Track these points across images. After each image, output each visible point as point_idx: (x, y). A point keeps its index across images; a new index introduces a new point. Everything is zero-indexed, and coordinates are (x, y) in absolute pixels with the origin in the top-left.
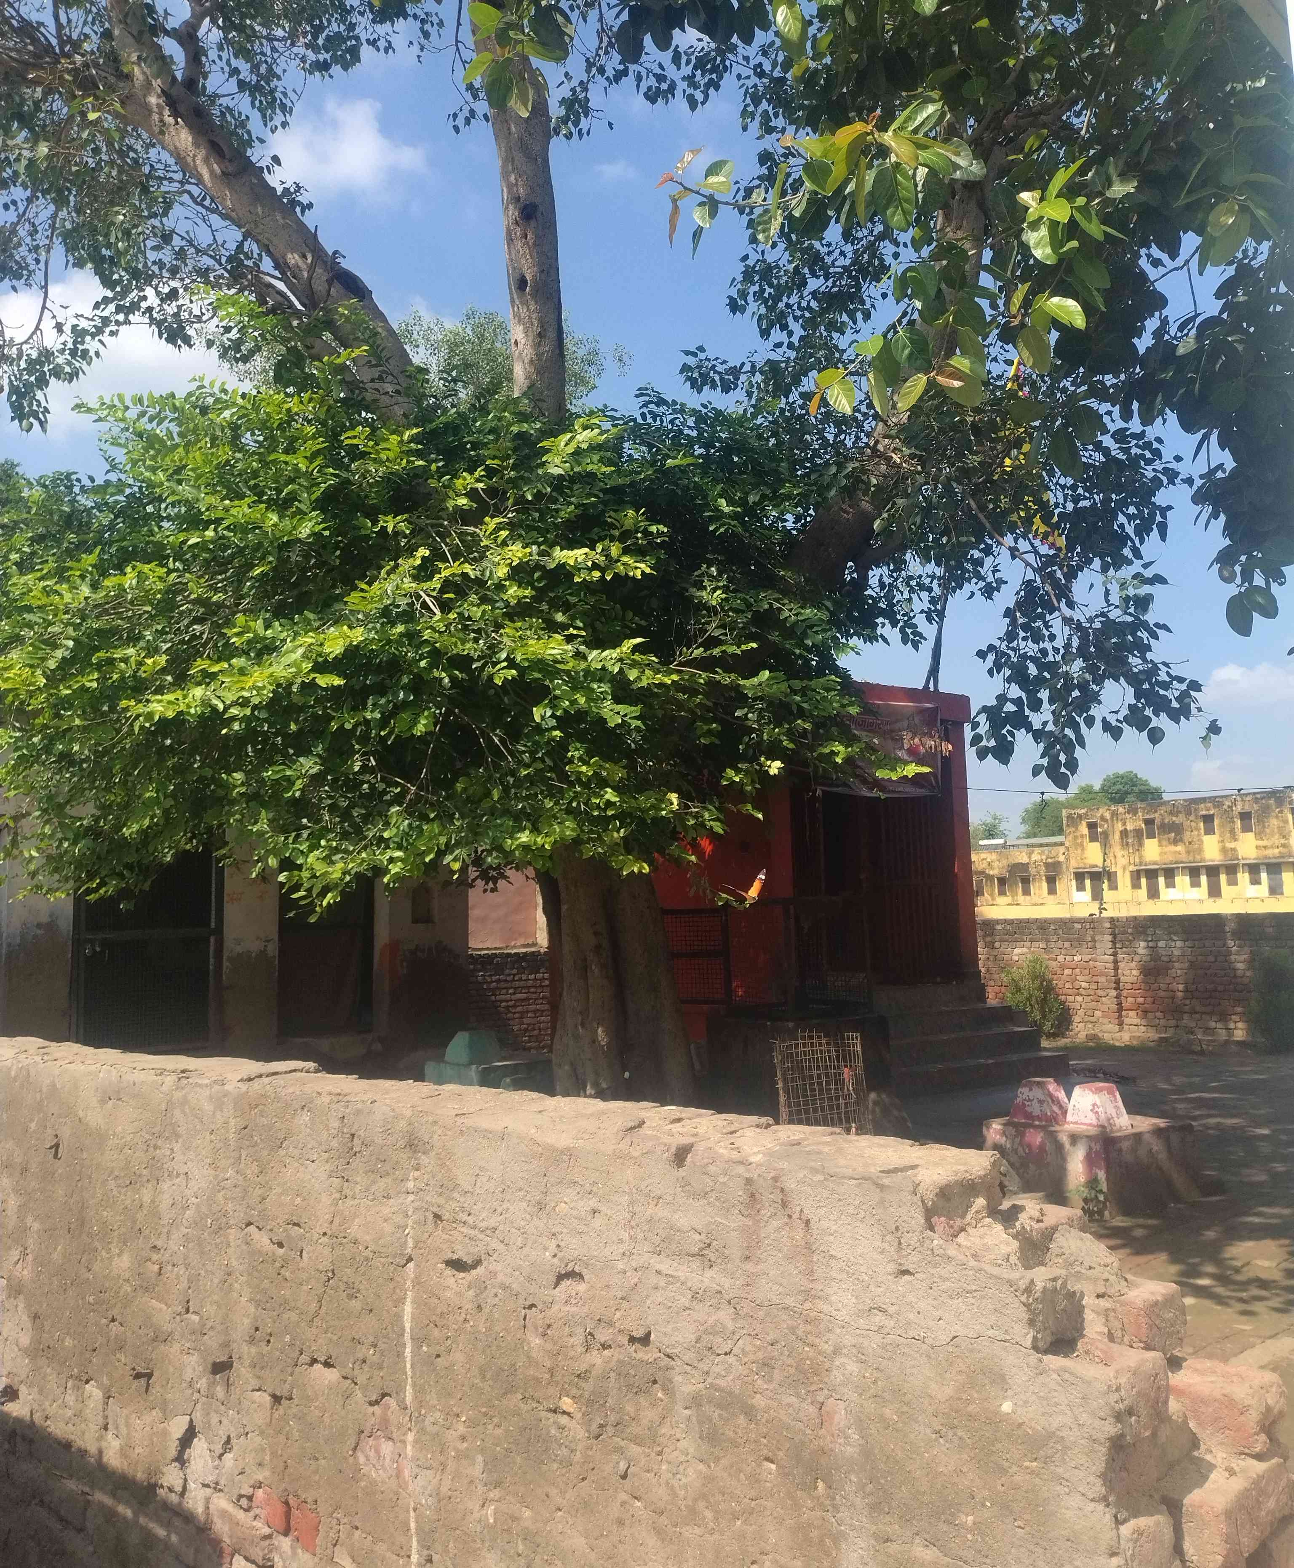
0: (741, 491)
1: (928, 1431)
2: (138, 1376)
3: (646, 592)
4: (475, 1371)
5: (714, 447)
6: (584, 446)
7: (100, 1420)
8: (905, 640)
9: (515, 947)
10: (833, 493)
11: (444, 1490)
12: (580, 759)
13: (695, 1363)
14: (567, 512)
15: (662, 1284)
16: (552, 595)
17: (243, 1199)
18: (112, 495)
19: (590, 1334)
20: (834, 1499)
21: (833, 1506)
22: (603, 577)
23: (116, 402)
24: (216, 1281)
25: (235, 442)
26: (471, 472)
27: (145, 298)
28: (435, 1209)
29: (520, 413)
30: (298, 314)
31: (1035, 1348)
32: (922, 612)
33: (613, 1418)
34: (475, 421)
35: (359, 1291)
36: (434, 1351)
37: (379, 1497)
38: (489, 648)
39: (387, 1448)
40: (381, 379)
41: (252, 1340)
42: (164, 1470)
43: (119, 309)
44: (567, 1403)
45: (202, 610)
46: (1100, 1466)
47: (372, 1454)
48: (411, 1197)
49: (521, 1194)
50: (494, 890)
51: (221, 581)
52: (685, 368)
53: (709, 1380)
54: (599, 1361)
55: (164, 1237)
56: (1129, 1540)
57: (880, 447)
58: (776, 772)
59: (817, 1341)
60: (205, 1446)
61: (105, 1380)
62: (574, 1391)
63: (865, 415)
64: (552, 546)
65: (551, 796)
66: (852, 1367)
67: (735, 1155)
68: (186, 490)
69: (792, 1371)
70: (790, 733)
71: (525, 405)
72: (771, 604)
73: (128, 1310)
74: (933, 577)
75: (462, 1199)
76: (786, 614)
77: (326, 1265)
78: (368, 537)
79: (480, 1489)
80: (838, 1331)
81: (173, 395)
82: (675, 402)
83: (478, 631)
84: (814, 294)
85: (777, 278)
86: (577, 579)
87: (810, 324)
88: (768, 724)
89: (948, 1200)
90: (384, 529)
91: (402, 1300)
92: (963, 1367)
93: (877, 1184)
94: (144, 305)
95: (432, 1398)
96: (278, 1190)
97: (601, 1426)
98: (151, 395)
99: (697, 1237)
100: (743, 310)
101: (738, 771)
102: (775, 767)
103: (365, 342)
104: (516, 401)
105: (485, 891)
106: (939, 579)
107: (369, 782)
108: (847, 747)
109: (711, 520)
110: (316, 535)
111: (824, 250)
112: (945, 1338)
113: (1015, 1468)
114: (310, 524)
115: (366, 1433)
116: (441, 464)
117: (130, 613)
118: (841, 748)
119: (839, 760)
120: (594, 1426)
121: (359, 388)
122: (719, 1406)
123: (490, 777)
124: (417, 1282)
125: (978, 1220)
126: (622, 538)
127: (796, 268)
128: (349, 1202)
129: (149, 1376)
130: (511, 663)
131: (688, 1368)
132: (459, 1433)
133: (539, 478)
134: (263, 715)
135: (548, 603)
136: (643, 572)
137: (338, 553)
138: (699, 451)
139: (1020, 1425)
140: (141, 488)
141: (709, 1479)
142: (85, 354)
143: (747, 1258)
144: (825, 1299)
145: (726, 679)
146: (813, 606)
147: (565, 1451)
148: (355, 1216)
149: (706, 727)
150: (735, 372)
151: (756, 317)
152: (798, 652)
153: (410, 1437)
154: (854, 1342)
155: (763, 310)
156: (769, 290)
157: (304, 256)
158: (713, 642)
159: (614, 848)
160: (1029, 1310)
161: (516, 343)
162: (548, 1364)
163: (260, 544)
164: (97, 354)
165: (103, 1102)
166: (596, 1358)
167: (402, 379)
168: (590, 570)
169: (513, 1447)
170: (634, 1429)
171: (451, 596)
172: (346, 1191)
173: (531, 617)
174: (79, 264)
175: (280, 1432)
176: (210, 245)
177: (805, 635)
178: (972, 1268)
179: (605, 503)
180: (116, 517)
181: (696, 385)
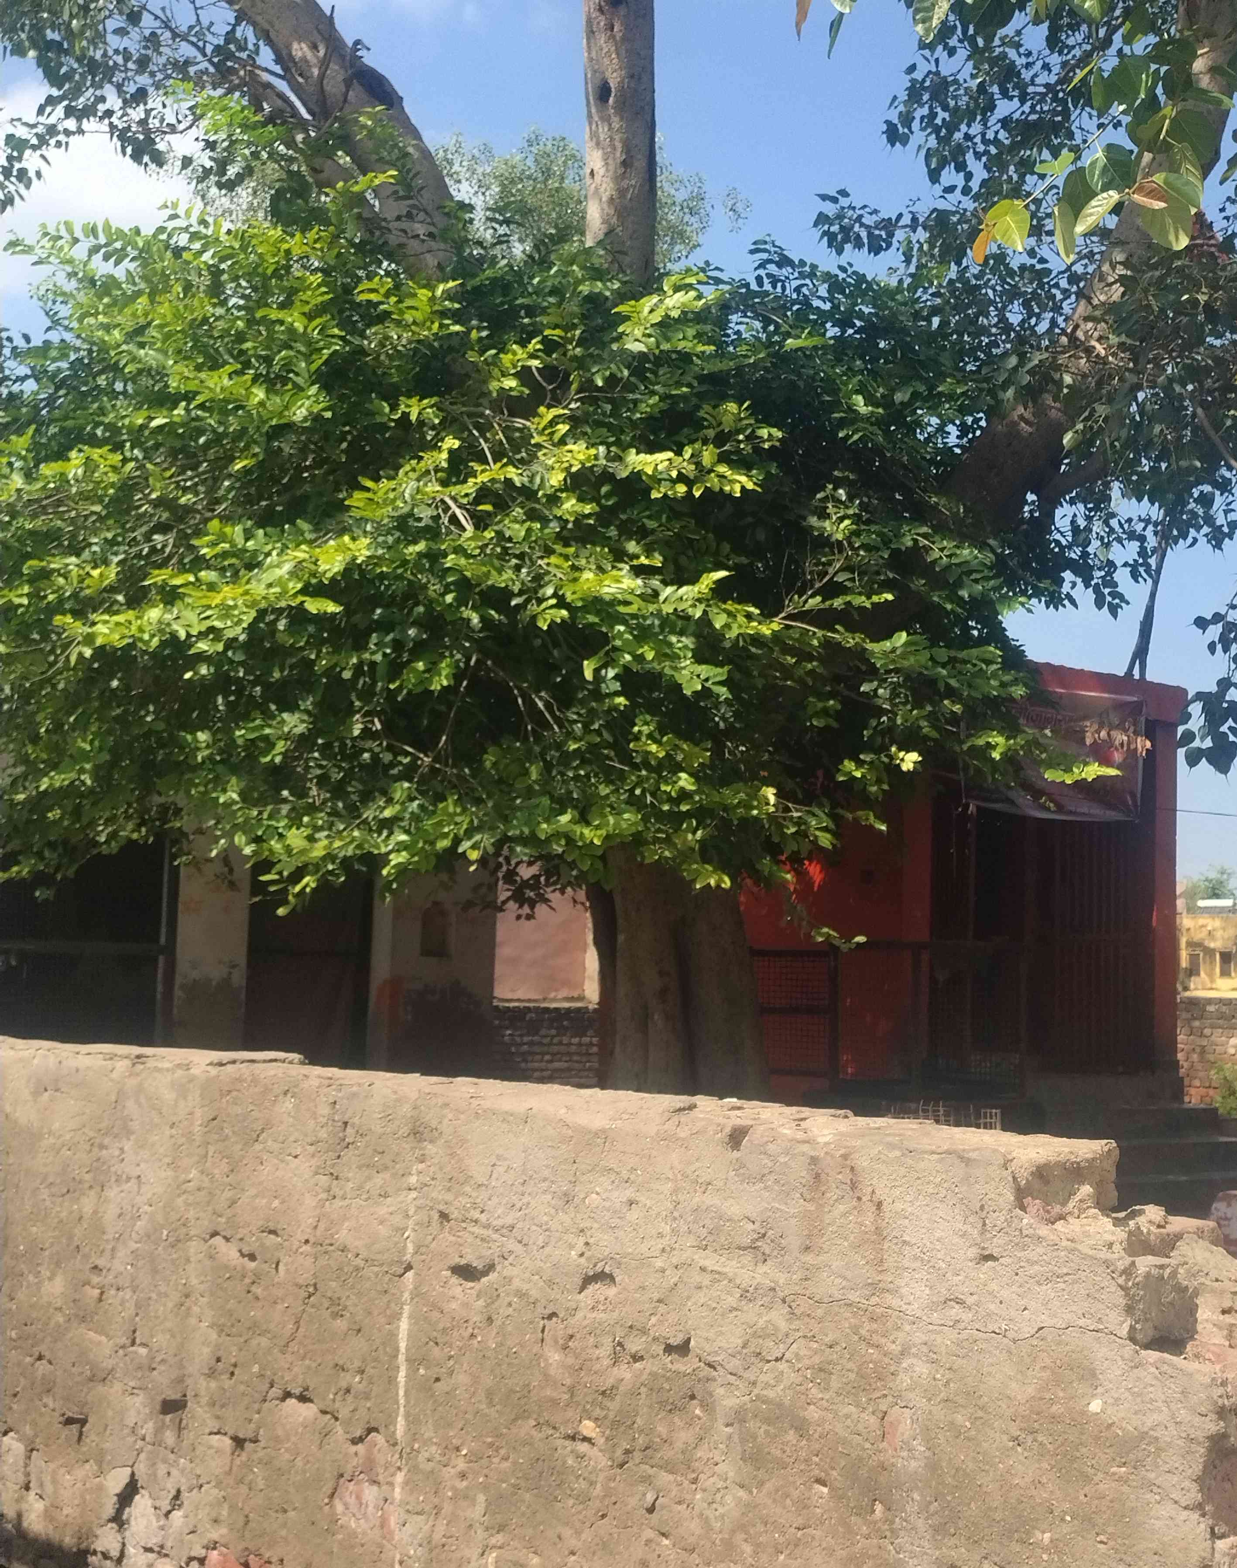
0: (885, 386)
1: (1005, 1438)
2: (69, 1421)
3: (750, 519)
4: (481, 1395)
5: (853, 326)
6: (675, 314)
7: (21, 1479)
8: (1099, 602)
9: (554, 1000)
10: (1010, 393)
11: (437, 1537)
12: (650, 736)
13: (741, 1372)
14: (649, 404)
15: (706, 1282)
16: (623, 517)
17: (208, 1203)
18: (54, 360)
19: (620, 1344)
20: (892, 1522)
21: (892, 1531)
22: (689, 493)
23: (63, 232)
24: (170, 1305)
25: (216, 290)
26: (523, 344)
27: (103, 99)
28: (442, 1207)
29: (593, 268)
30: (303, 125)
31: (1132, 1339)
32: (1126, 564)
33: (641, 1441)
34: (532, 278)
35: (345, 1308)
36: (434, 1372)
37: (358, 1550)
38: (534, 579)
39: (370, 1493)
40: (409, 216)
41: (212, 1374)
42: (99, 1532)
43: (69, 112)
44: (588, 1428)
45: (165, 515)
46: (1197, 1469)
47: (352, 1501)
48: (414, 1194)
49: (545, 1185)
50: (529, 917)
51: (191, 478)
52: (822, 219)
53: (756, 1391)
54: (628, 1376)
55: (108, 1253)
56: (1225, 1554)
57: (1080, 334)
58: (911, 766)
59: (883, 1341)
60: (149, 1502)
61: (28, 1430)
62: (598, 1412)
63: (1065, 292)
64: (625, 448)
65: (609, 782)
66: (922, 1369)
67: (800, 1135)
68: (149, 356)
69: (852, 1376)
70: (932, 718)
71: (600, 258)
72: (916, 541)
73: (59, 1345)
74: (1147, 521)
75: (474, 1194)
76: (936, 554)
77: (306, 1278)
78: (384, 427)
79: (481, 1534)
80: (907, 1328)
81: (138, 232)
82: (802, 263)
83: (521, 556)
84: (1005, 122)
85: (955, 98)
86: (655, 495)
87: (995, 163)
88: (905, 704)
89: (1047, 1182)
90: (406, 415)
91: (397, 1316)
92: (1048, 1361)
93: (961, 1158)
94: (101, 108)
95: (428, 1432)
96: (253, 1192)
97: (627, 1452)
98: (107, 226)
99: (751, 1226)
100: (905, 141)
101: (860, 763)
102: (909, 760)
103: (393, 165)
104: (588, 252)
105: (519, 917)
106: (1156, 524)
107: (370, 750)
108: (1008, 738)
109: (842, 423)
110: (317, 418)
111: (1020, 61)
112: (1028, 1330)
113: (1100, 1476)
114: (307, 403)
115: (347, 1476)
116: (484, 334)
117: (73, 514)
118: (1000, 740)
119: (996, 755)
120: (619, 1452)
121: (381, 228)
122: (768, 1421)
123: (529, 751)
124: (416, 1294)
125: (1082, 1211)
126: (720, 439)
127: (981, 87)
128: (338, 1203)
129: (83, 1422)
130: (562, 603)
131: (732, 1379)
132: (459, 1469)
133: (613, 355)
134: (239, 657)
135: (618, 528)
136: (743, 488)
137: (344, 445)
138: (832, 331)
139: (1110, 1426)
140: (90, 351)
141: (750, 1507)
142: (22, 174)
143: (807, 1248)
144: (895, 1292)
145: (851, 641)
146: (972, 545)
147: (583, 1485)
148: (345, 1218)
149: (820, 705)
150: (889, 225)
151: (923, 152)
152: (949, 607)
153: (400, 1478)
154: (924, 1338)
155: (933, 142)
156: (942, 115)
157: (314, 47)
158: (832, 590)
159: (686, 855)
160: (1127, 1295)
161: (592, 173)
162: (568, 1382)
163: (243, 431)
164: (39, 175)
165: (36, 1094)
166: (625, 1373)
167: (439, 219)
168: (674, 482)
169: (523, 1484)
170: (666, 1453)
171: (488, 508)
172: (336, 1190)
173: (594, 544)
174: (19, 51)
175: (241, 1481)
176: (191, 28)
177: (959, 584)
178: (1065, 1248)
179: (701, 396)
180: (58, 388)
181: (836, 243)
